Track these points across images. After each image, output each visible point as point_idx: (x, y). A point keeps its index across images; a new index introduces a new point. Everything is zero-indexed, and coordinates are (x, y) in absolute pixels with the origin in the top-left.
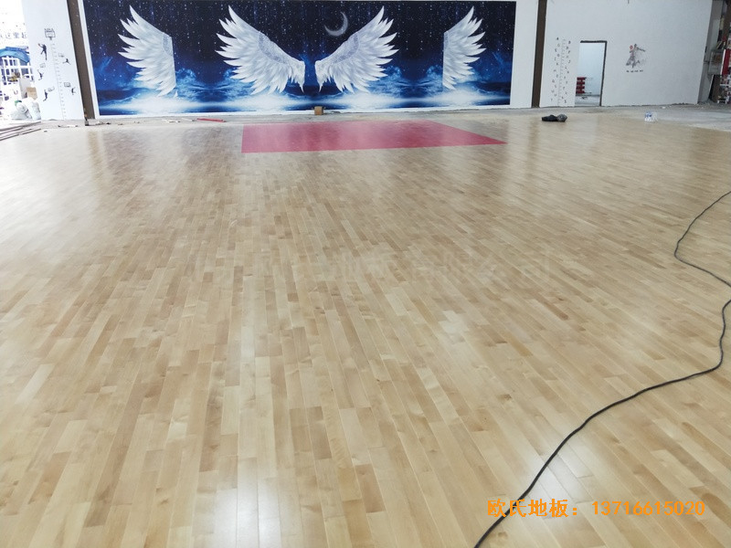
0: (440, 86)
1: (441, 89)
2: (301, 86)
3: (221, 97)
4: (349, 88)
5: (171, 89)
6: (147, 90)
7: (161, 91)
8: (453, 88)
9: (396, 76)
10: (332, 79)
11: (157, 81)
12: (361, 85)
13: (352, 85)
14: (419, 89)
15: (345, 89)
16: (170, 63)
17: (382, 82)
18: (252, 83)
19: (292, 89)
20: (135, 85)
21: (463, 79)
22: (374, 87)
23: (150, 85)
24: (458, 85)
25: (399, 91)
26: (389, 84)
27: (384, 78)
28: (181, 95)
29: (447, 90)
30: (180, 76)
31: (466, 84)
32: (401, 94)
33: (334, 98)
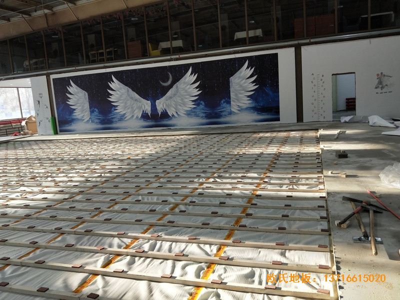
0: (229, 111)
1: (231, 113)
2: (149, 114)
3: (110, 121)
4: (175, 114)
5: (88, 119)
6: (78, 119)
7: (84, 120)
8: (238, 112)
9: (202, 107)
10: (166, 110)
11: (82, 115)
12: (182, 113)
13: (177, 113)
15: (173, 115)
16: (87, 105)
17: (193, 110)
18: (125, 114)
19: (145, 116)
20: (74, 117)
21: (245, 106)
22: (189, 114)
23: (79, 117)
24: (241, 110)
25: (204, 115)
26: (198, 111)
27: (195, 108)
28: (92, 122)
29: (235, 113)
30: (92, 112)
31: (247, 109)
32: (206, 117)
33: (167, 121)
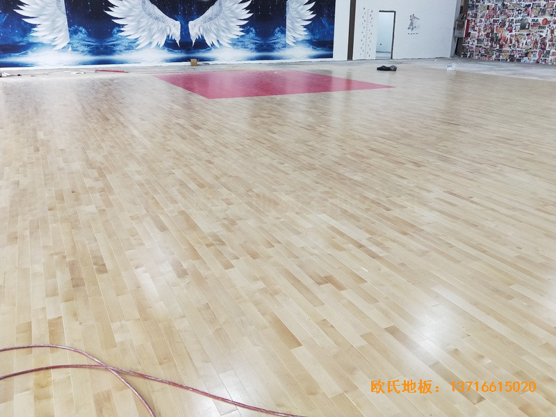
0: (284, 43)
1: (285, 46)
2: (178, 42)
3: (110, 50)
4: (216, 43)
5: (65, 44)
7: (55, 46)
8: (293, 45)
9: (252, 35)
10: (202, 37)
11: (51, 37)
12: (225, 42)
13: (218, 41)
14: (268, 45)
15: (213, 45)
16: (63, 20)
17: (241, 39)
18: (137, 39)
19: (170, 45)
20: (31, 40)
21: (301, 38)
22: (235, 43)
23: (45, 40)
24: (297, 42)
25: (254, 46)
26: (247, 41)
27: (243, 36)
28: (74, 50)
29: (290, 46)
30: (73, 33)
31: (303, 41)
32: (256, 49)
33: (204, 52)
